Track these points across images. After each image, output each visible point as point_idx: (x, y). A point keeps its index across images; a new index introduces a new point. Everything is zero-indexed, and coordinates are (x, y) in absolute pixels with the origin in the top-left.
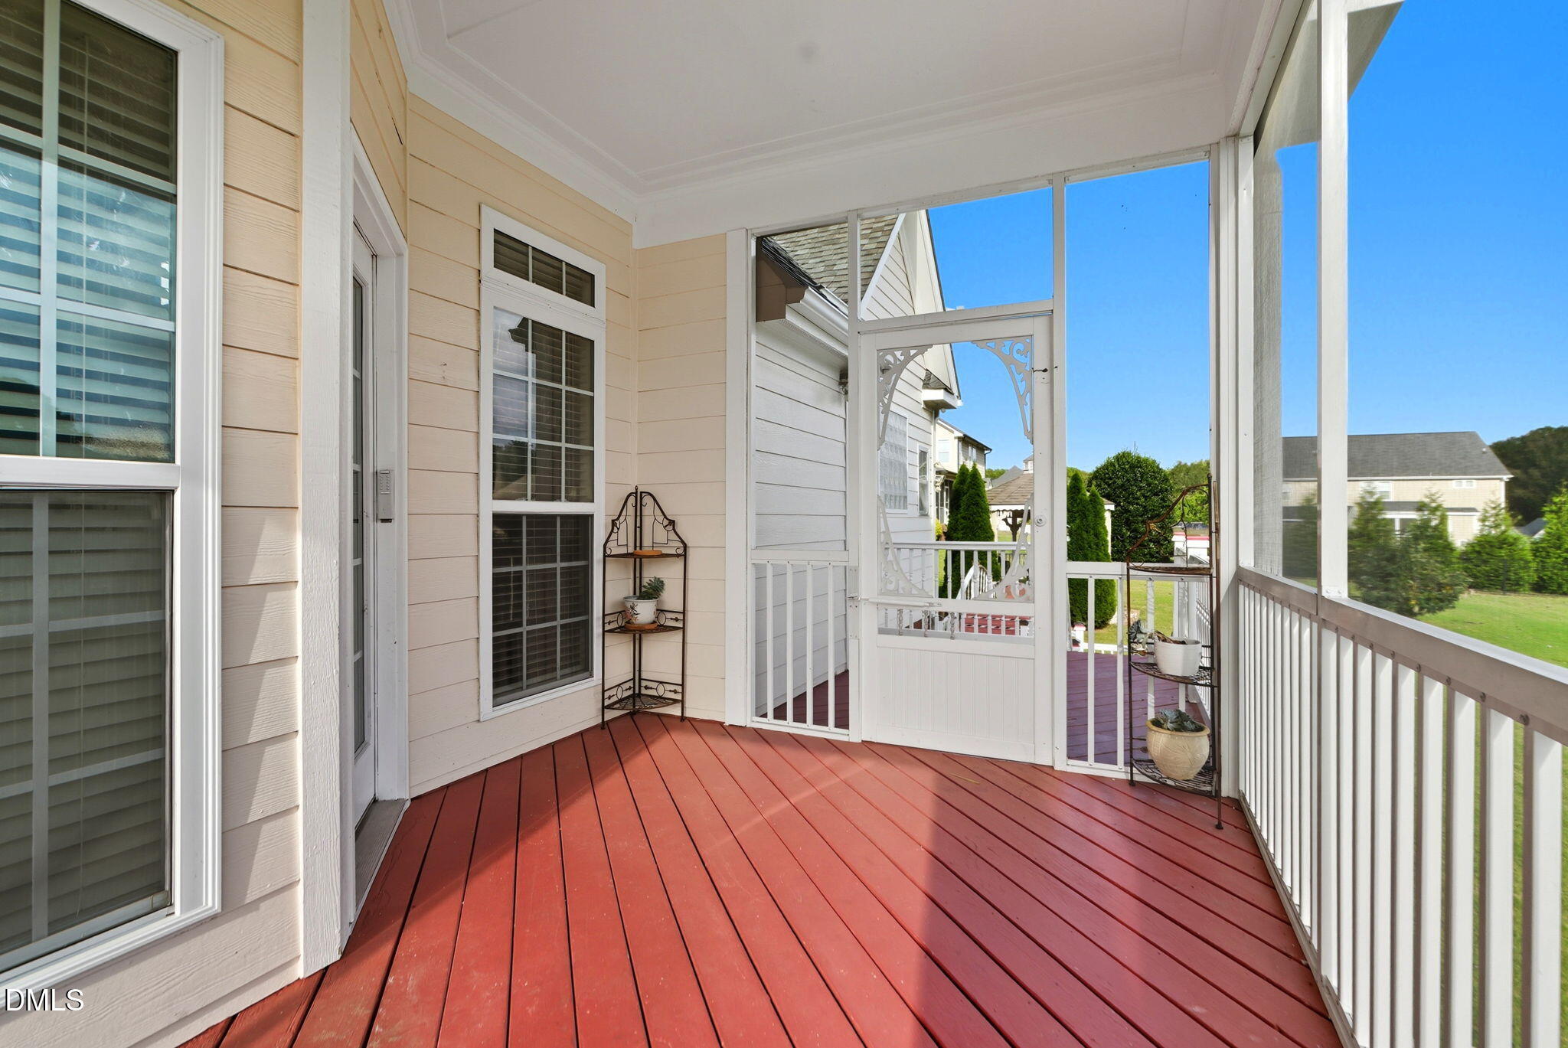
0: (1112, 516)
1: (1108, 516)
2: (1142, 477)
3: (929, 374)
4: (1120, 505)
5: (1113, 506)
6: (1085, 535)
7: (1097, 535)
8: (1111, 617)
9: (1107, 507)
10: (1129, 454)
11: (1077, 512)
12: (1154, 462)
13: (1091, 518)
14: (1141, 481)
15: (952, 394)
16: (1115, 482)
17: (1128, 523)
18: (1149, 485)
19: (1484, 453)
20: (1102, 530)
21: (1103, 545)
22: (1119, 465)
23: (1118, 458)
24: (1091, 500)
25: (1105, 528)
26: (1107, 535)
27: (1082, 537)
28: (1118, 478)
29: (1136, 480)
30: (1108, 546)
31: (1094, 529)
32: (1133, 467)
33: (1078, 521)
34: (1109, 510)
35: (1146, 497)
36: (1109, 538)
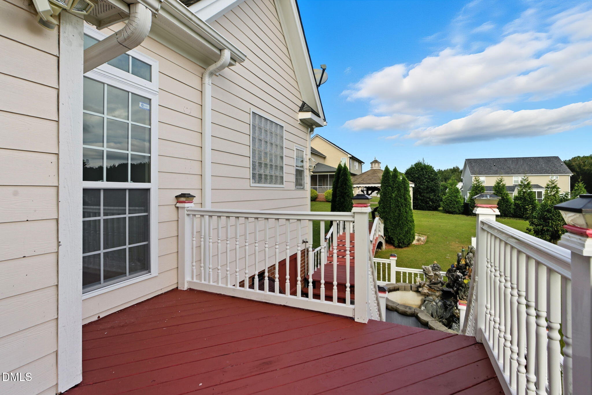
0: (413, 190)
1: (411, 190)
2: (426, 173)
3: (304, 104)
4: (417, 185)
5: (414, 185)
6: (399, 199)
7: (406, 199)
8: (412, 241)
9: (410, 185)
10: (421, 163)
11: (396, 187)
12: (431, 167)
13: (402, 191)
14: (426, 175)
15: (320, 117)
16: (414, 175)
17: (420, 194)
18: (429, 176)
19: (562, 165)
20: (408, 197)
21: (409, 205)
22: (416, 168)
23: (416, 165)
24: (403, 182)
25: (409, 196)
26: (410, 199)
27: (397, 200)
28: (416, 174)
29: (424, 175)
30: (411, 205)
31: (404, 196)
32: (422, 169)
33: (396, 192)
34: (412, 187)
35: (428, 182)
36: (412, 201)
